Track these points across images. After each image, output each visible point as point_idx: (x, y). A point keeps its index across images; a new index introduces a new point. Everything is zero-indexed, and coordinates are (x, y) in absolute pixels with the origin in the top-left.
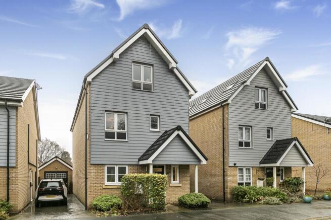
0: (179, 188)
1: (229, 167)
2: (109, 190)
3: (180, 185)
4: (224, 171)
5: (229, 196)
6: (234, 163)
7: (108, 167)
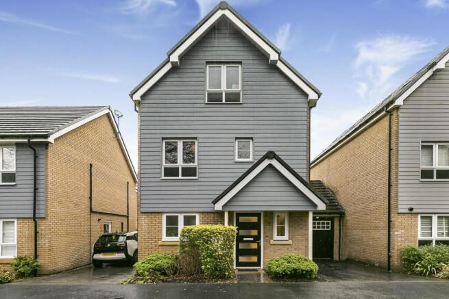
0: (288, 247)
1: (399, 213)
2: (168, 248)
3: (290, 242)
4: (389, 221)
5: (396, 261)
6: (409, 206)
7: (167, 217)
